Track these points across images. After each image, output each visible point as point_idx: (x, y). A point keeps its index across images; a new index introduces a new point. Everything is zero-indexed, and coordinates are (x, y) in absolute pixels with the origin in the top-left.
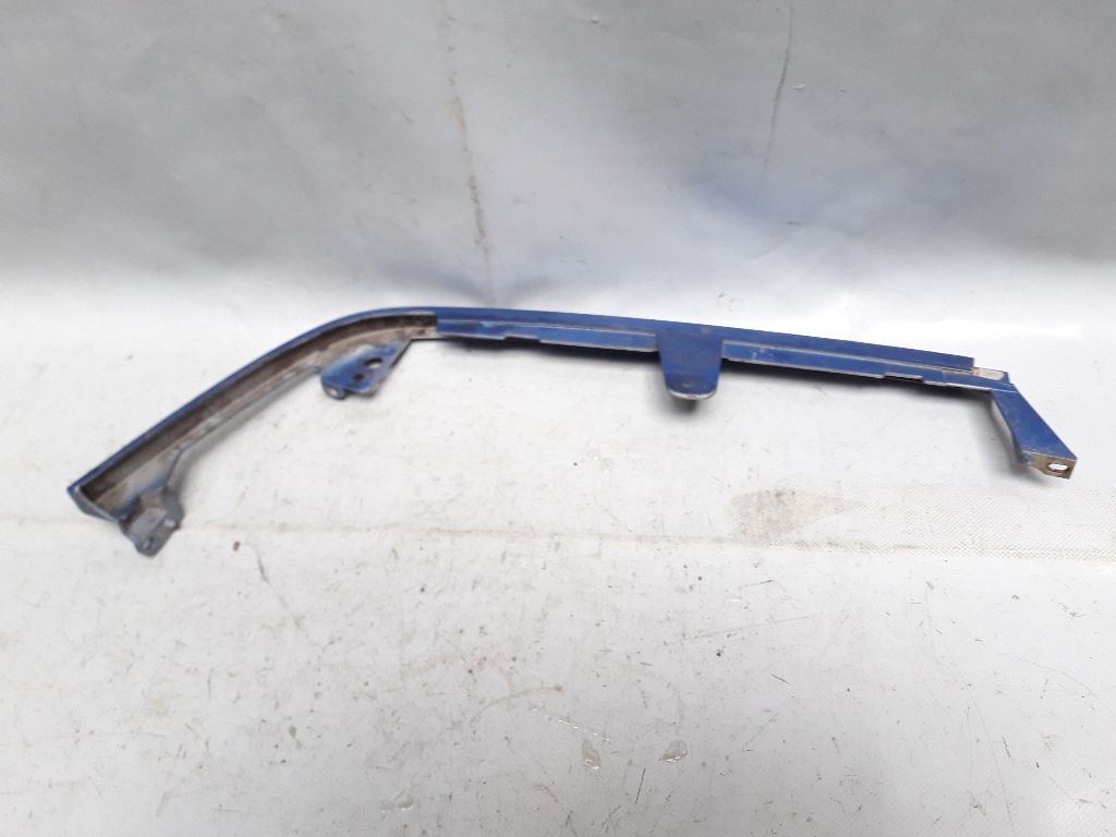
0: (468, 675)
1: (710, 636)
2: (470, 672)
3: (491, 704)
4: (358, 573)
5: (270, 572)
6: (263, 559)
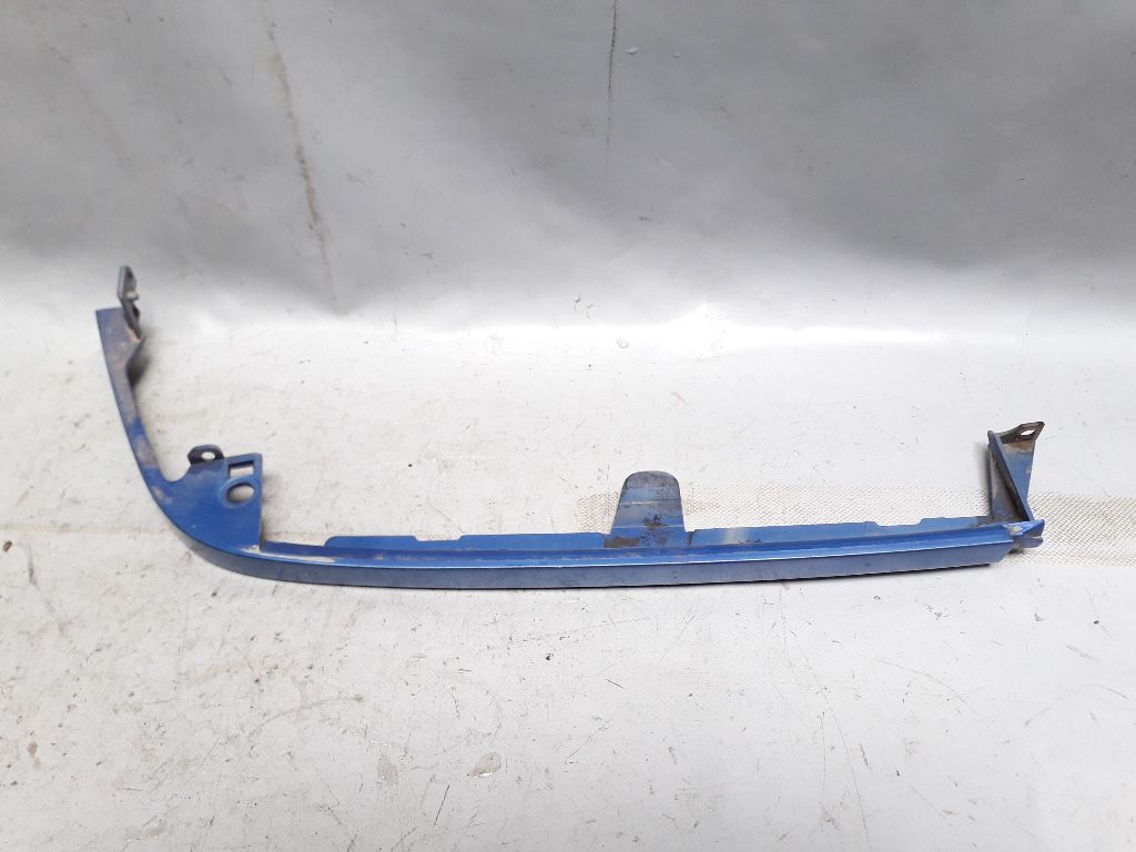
0: (254, 684)
1: (540, 638)
4: (143, 576)
5: (41, 576)
6: (35, 561)
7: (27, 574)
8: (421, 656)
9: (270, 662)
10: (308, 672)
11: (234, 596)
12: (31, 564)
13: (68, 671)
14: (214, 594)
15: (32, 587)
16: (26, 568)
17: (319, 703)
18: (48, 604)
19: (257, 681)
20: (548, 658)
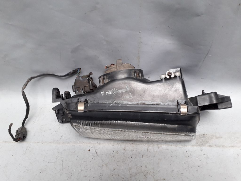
1: (194, 167)
4: (117, 154)
5: (98, 154)
6: (96, 151)
7: (96, 154)
8: (173, 171)
9: (146, 172)
10: (154, 174)
11: (135, 158)
12: (96, 152)
13: (110, 174)
14: (132, 157)
15: (97, 157)
16: (95, 152)
17: (157, 180)
18: (102, 160)
19: (145, 176)
20: (197, 171)
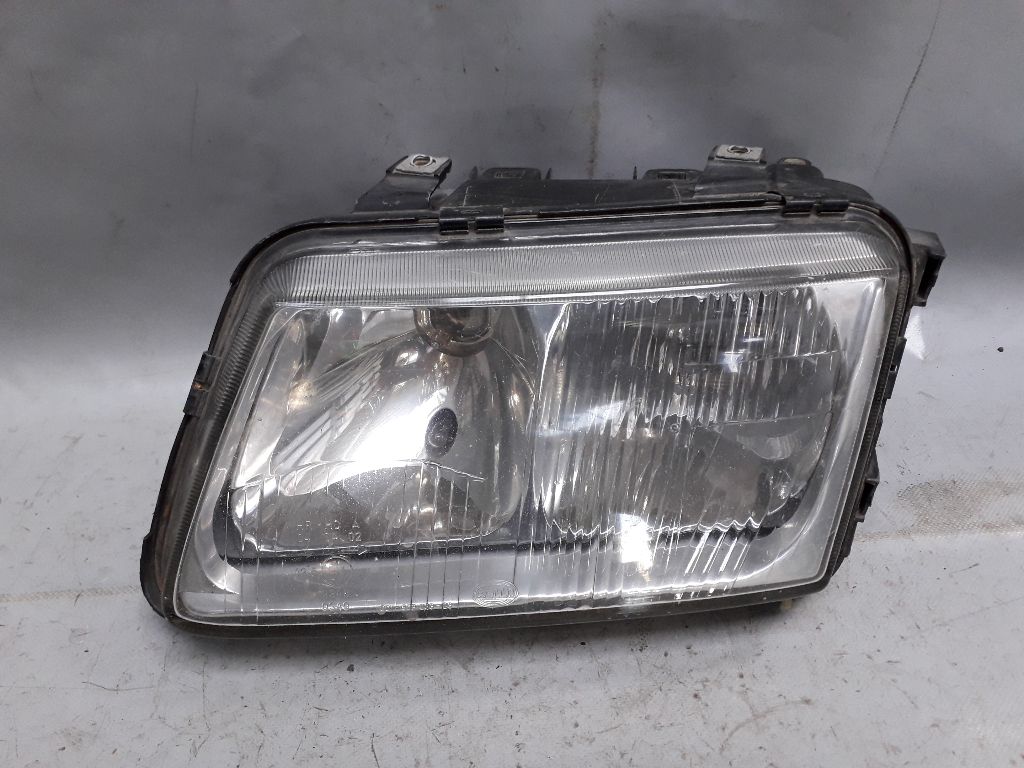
0: (695, 700)
1: (945, 625)
2: (696, 696)
3: (737, 729)
17: (770, 711)
